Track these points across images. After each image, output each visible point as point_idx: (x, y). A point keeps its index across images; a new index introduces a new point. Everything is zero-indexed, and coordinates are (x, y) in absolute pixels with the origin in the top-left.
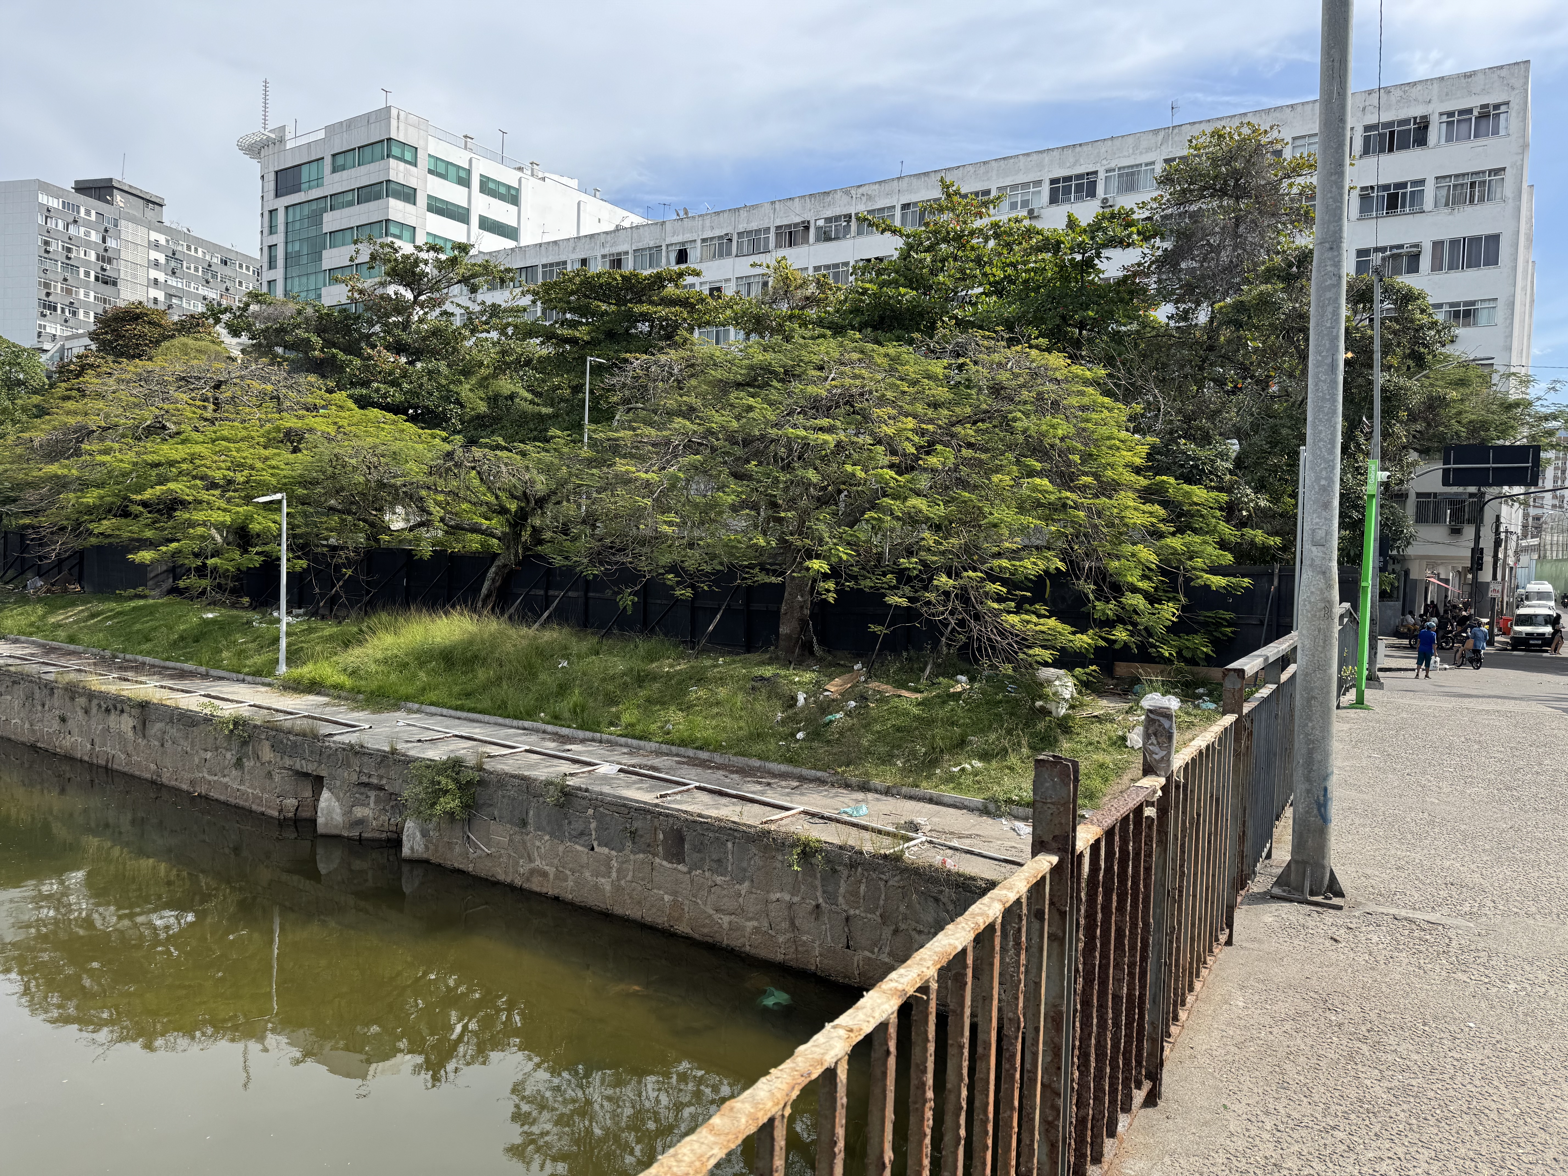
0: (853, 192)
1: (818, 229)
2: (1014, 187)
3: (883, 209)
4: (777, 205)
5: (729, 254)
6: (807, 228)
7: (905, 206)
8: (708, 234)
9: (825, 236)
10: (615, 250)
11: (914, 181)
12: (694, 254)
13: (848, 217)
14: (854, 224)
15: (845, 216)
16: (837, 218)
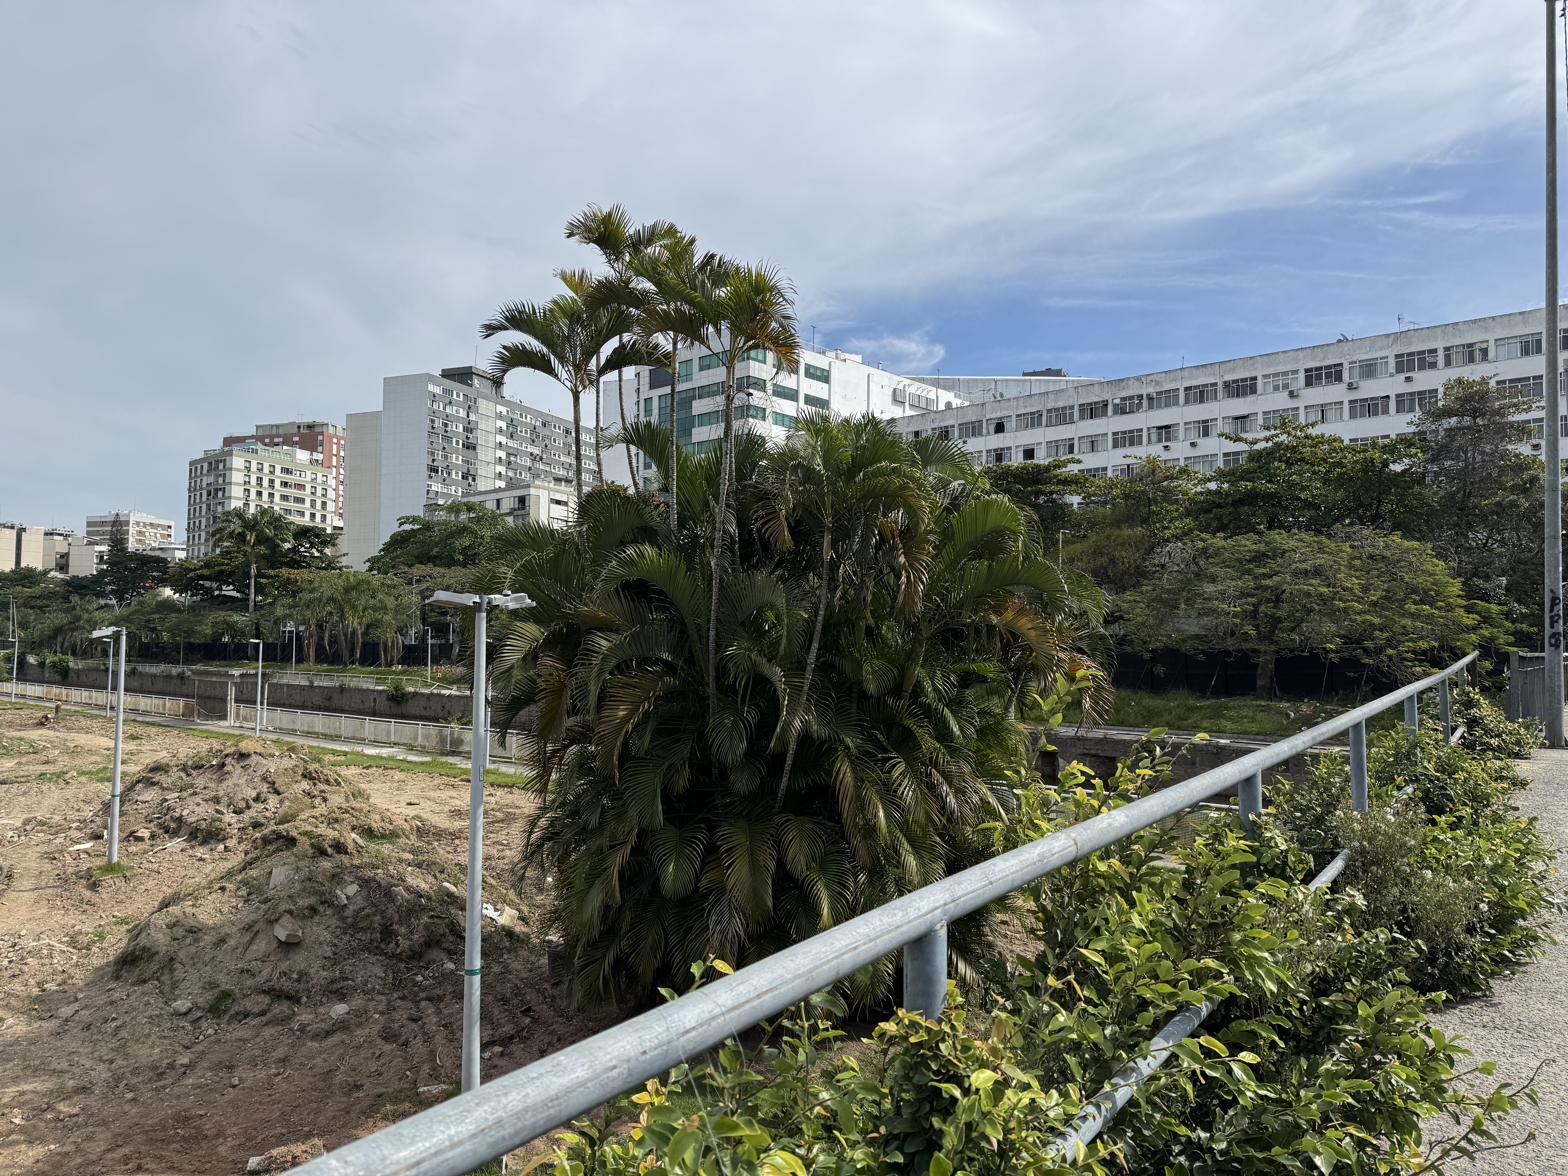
0: (1144, 379)
1: (1115, 406)
2: (1276, 375)
3: (1169, 391)
4: (1080, 389)
5: (1040, 424)
6: (1106, 405)
7: (1187, 389)
8: (1022, 411)
9: (1121, 410)
10: (943, 424)
11: (1194, 370)
12: (1010, 425)
13: (1140, 397)
14: (1145, 403)
15: (1138, 396)
16: (1131, 398)
